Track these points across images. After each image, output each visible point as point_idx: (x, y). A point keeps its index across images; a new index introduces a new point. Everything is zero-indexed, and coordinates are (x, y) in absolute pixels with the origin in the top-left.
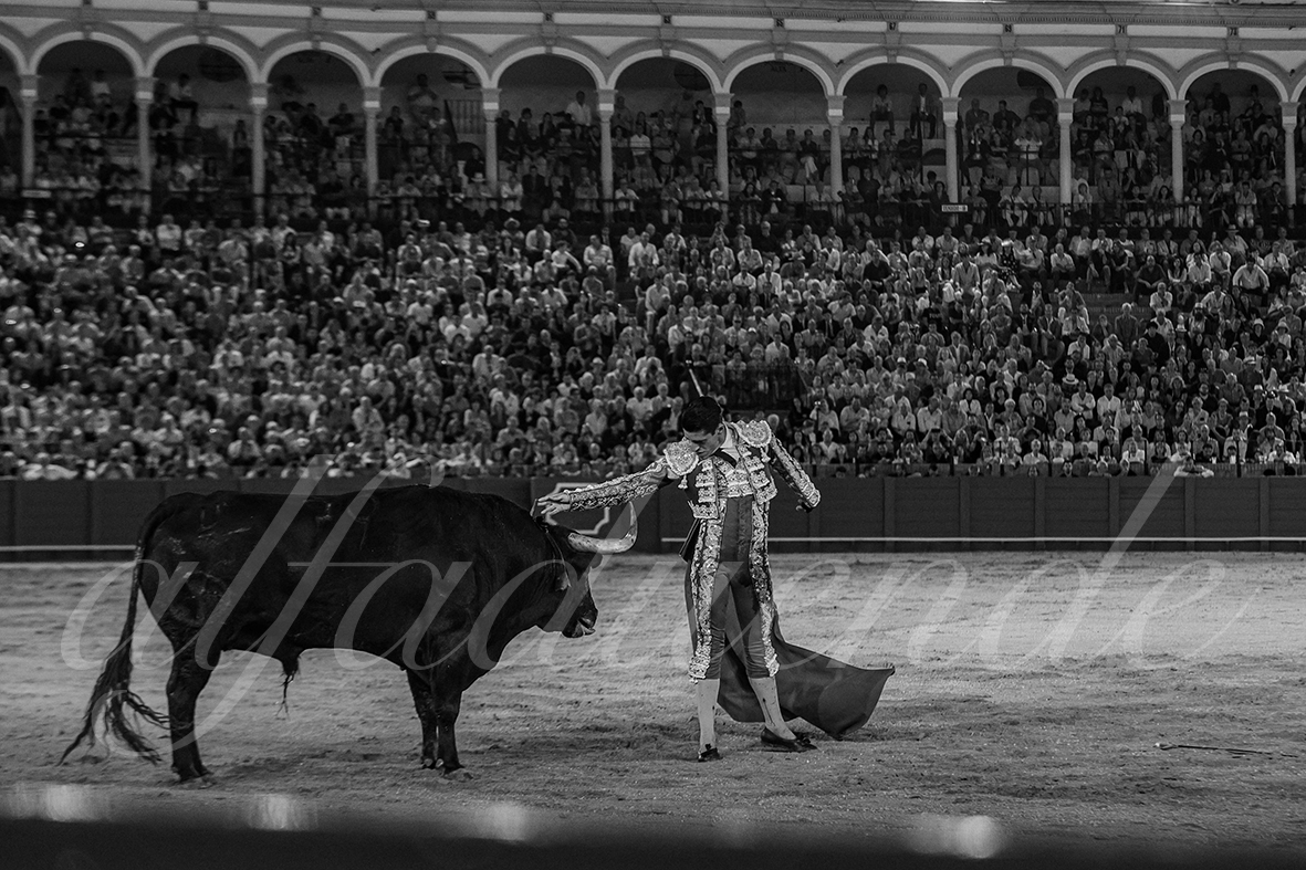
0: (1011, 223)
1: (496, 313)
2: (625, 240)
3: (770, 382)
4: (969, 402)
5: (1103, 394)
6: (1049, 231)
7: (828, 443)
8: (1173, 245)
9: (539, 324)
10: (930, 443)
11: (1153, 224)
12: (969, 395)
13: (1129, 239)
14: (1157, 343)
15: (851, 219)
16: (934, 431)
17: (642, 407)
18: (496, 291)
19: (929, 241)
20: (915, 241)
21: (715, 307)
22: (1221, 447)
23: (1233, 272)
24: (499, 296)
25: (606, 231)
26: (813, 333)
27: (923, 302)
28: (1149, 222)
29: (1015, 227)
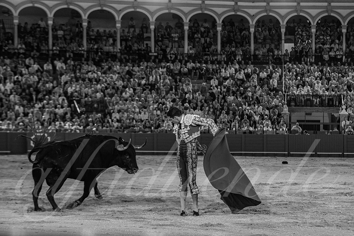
0: (170, 58)
1: (17, 83)
2: (55, 62)
3: (98, 104)
4: (157, 111)
5: (196, 109)
6: (180, 61)
7: (115, 123)
8: (217, 66)
9: (29, 86)
10: (145, 123)
11: (211, 60)
12: (157, 109)
13: (204, 64)
14: (212, 95)
15: (123, 57)
16: (147, 119)
17: (60, 111)
18: (17, 76)
19: (146, 63)
20: (141, 63)
21: (82, 82)
22: (231, 125)
23: (235, 74)
24: (17, 78)
25: (50, 59)
26: (111, 90)
27: (143, 82)
28: (210, 59)
29: (171, 60)
